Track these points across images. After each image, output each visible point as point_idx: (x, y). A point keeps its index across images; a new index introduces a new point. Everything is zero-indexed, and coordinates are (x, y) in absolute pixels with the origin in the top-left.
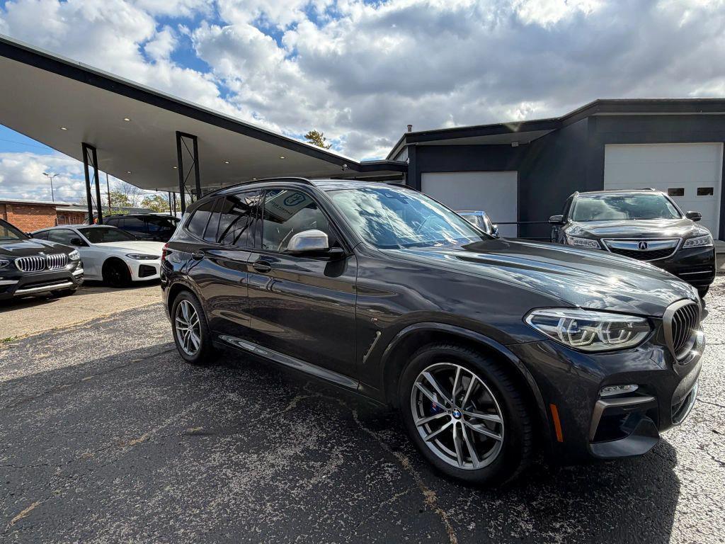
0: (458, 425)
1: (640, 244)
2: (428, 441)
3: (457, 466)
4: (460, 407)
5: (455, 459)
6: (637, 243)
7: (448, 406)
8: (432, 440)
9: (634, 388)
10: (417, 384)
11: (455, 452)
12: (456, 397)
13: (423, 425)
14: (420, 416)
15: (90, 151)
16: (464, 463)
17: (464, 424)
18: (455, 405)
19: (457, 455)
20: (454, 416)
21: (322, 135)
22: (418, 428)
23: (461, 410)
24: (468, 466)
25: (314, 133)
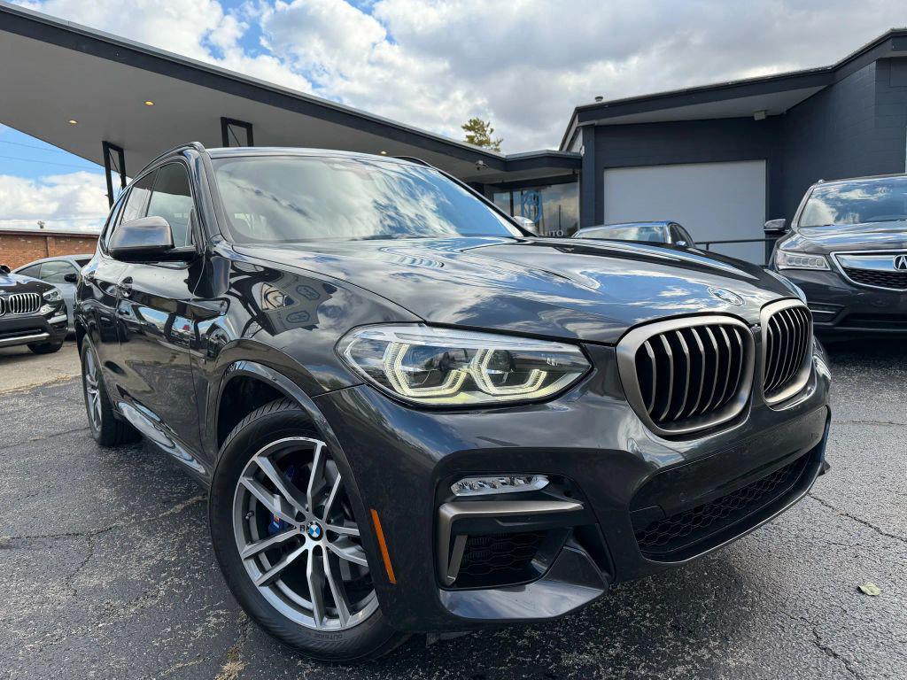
0: (317, 550)
1: (898, 259)
2: (262, 585)
3: (314, 626)
4: (320, 517)
5: (309, 612)
6: (894, 258)
7: (300, 517)
8: (271, 583)
9: (541, 483)
10: (245, 481)
11: (310, 600)
12: (313, 498)
13: (256, 557)
14: (249, 540)
15: (114, 154)
16: (325, 619)
17: (327, 549)
18: (312, 515)
19: (312, 605)
20: (310, 535)
21: (488, 125)
22: (245, 563)
23: (323, 523)
24: (333, 625)
25: (476, 122)
